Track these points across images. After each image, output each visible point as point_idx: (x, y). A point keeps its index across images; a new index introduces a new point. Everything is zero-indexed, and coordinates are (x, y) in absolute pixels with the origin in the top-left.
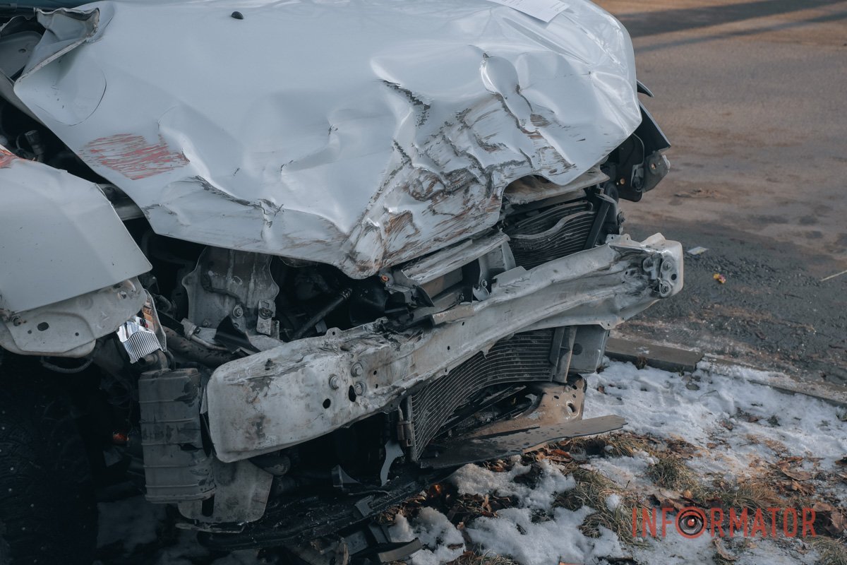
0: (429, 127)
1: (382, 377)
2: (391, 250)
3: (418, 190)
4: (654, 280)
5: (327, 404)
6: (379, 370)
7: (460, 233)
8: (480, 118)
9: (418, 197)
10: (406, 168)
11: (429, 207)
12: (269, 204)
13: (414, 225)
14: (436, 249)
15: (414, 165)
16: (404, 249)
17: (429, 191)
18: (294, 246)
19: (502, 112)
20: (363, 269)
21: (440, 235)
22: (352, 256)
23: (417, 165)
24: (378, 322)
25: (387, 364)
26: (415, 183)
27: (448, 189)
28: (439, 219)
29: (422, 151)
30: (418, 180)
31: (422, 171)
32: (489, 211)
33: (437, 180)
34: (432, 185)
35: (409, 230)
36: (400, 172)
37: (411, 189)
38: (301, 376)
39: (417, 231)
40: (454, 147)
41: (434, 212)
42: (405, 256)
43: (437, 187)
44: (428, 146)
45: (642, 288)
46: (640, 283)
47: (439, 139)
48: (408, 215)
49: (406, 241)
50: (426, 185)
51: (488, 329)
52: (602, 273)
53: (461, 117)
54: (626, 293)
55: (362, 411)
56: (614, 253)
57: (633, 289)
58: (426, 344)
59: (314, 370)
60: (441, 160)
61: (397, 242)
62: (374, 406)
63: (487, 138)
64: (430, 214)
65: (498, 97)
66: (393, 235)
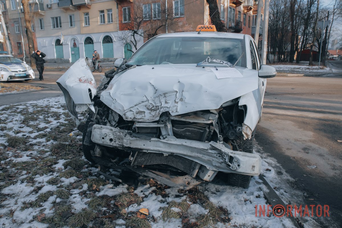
0: (157, 95)
1: (121, 141)
2: (137, 118)
3: (149, 108)
4: (226, 162)
5: (103, 138)
6: (120, 139)
7: (152, 120)
8: (169, 96)
9: (148, 109)
10: (147, 102)
11: (150, 112)
12: (116, 100)
13: (145, 115)
14: (148, 122)
15: (149, 102)
16: (140, 119)
17: (151, 108)
18: (116, 109)
19: (175, 96)
20: (126, 118)
21: (149, 119)
22: (125, 115)
23: (150, 102)
24: (129, 131)
25: (122, 139)
26: (149, 106)
27: (155, 109)
28: (150, 115)
29: (153, 99)
30: (149, 105)
31: (151, 104)
32: (157, 116)
33: (154, 106)
34: (152, 108)
35: (143, 115)
36: (145, 102)
37: (147, 107)
38: (100, 131)
39: (145, 116)
40: (160, 100)
41: (150, 114)
42: (140, 120)
43: (153, 108)
44: (155, 99)
45: (222, 162)
46: (222, 161)
47: (158, 98)
48: (144, 112)
49: (142, 117)
50: (151, 107)
51: (160, 147)
52: (205, 150)
53: (165, 94)
54: (218, 162)
55: (111, 144)
56: (210, 146)
57: (220, 162)
58: (134, 140)
59: (102, 131)
60: (156, 103)
61: (138, 116)
62: (115, 145)
63: (168, 101)
64: (149, 113)
65: (177, 92)
66: (138, 115)
